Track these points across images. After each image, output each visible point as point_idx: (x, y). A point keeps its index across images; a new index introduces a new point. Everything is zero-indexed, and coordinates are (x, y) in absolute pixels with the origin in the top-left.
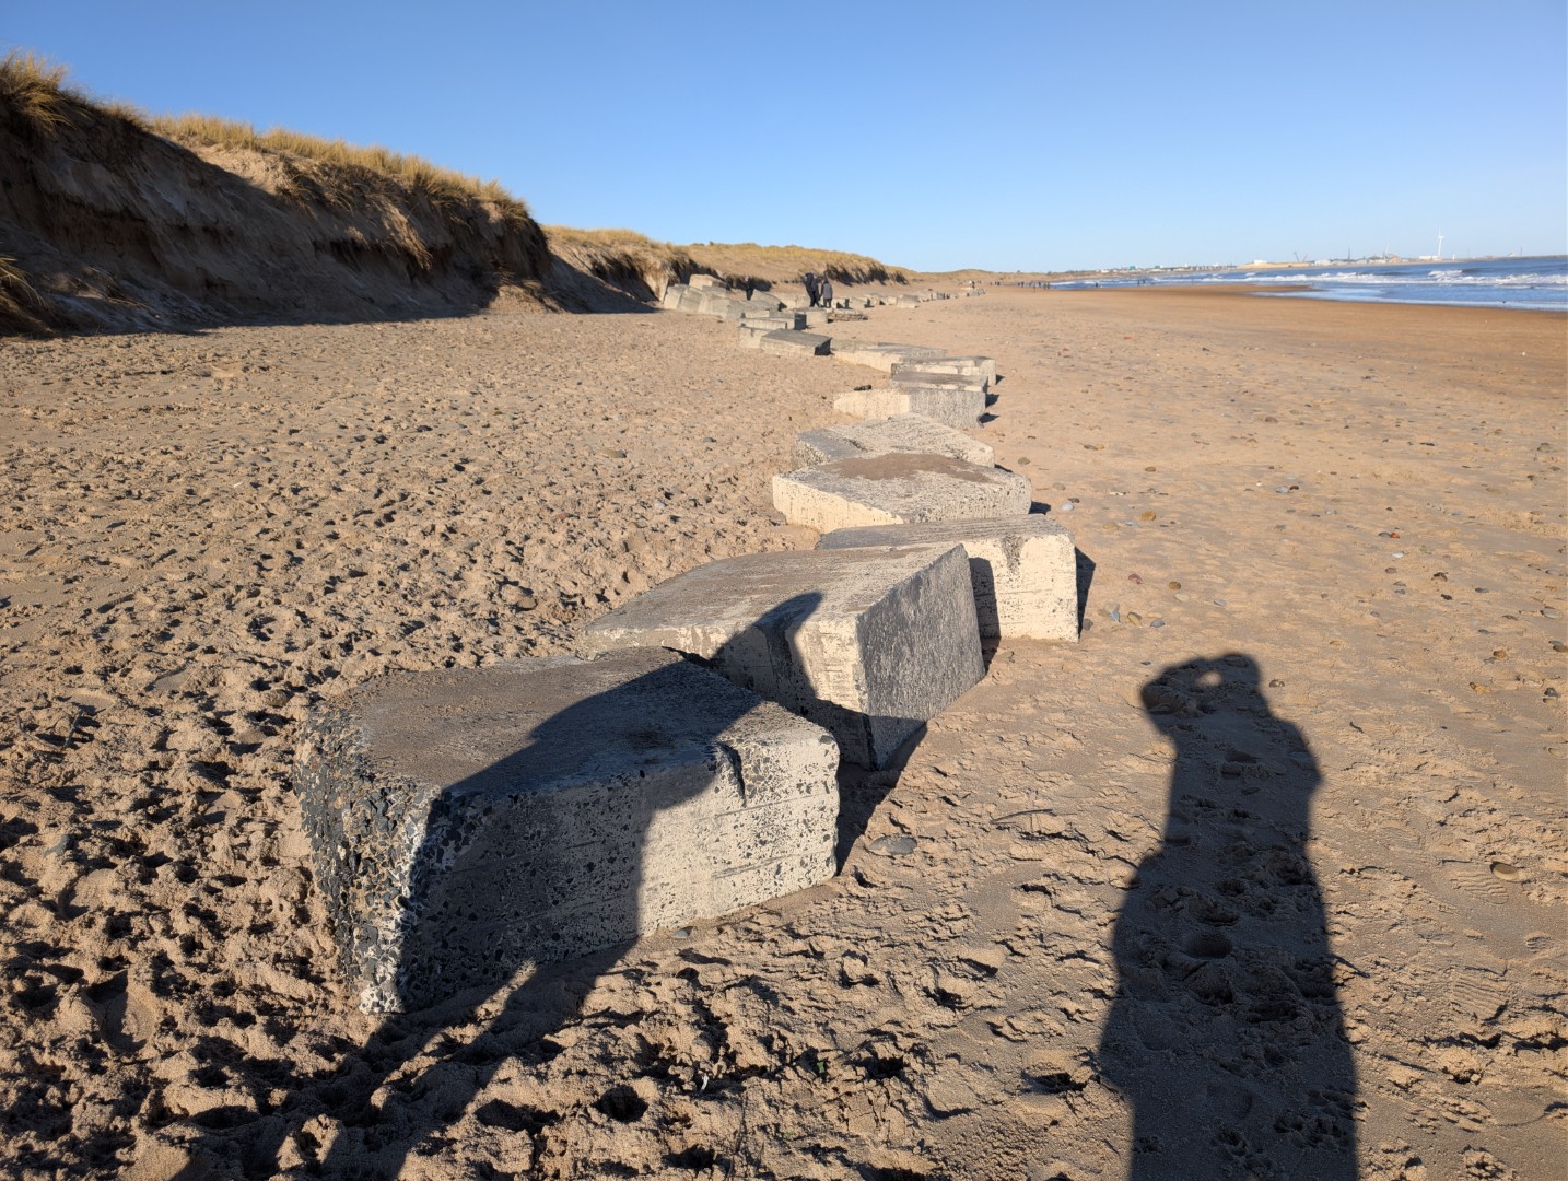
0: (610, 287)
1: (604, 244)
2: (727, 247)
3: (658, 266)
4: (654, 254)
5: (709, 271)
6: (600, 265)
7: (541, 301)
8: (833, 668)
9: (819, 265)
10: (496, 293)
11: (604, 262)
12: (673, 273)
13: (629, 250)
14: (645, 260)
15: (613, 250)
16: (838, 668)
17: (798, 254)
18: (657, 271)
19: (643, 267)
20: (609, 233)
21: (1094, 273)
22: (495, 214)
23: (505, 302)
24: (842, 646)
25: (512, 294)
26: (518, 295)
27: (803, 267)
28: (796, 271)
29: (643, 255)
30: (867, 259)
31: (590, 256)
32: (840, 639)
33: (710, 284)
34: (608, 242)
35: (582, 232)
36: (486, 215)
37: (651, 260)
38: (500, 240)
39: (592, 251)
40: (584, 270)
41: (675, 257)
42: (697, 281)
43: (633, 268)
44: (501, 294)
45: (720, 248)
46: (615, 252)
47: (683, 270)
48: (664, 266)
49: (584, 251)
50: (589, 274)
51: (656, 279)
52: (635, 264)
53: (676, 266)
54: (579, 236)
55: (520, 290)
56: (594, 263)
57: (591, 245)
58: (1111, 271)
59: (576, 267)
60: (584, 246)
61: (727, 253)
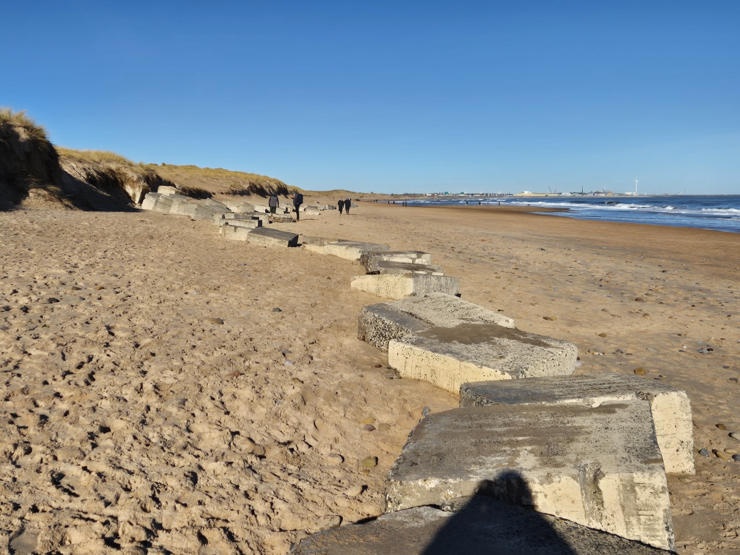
0: (102, 192)
1: (94, 161)
2: (176, 167)
3: (135, 179)
4: (132, 170)
5: (169, 184)
6: (93, 176)
7: (61, 201)
8: (645, 513)
9: (244, 183)
10: (27, 195)
11: (95, 174)
12: (146, 184)
13: (113, 166)
14: (125, 174)
15: (101, 166)
16: (649, 513)
17: (229, 174)
18: (134, 182)
19: (123, 179)
20: (97, 154)
21: (422, 195)
22: (24, 135)
23: (34, 201)
24: (655, 493)
25: (39, 195)
26: (44, 196)
27: (232, 183)
28: (228, 186)
29: (124, 170)
30: (275, 180)
31: (85, 169)
32: (653, 488)
33: (173, 192)
34: (97, 160)
35: (77, 152)
36: (17, 136)
37: (130, 174)
38: (27, 154)
39: (86, 166)
40: (81, 179)
41: (146, 173)
42: (164, 190)
43: (116, 179)
44: (31, 194)
45: (171, 168)
46: (103, 167)
47: (153, 183)
48: (139, 179)
49: (80, 165)
50: (85, 182)
51: (133, 187)
52: (118, 176)
53: (147, 179)
54: (74, 154)
55: (45, 192)
56: (88, 174)
57: (85, 162)
58: (433, 195)
59: (75, 176)
60: (80, 161)
61: (177, 172)
